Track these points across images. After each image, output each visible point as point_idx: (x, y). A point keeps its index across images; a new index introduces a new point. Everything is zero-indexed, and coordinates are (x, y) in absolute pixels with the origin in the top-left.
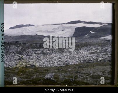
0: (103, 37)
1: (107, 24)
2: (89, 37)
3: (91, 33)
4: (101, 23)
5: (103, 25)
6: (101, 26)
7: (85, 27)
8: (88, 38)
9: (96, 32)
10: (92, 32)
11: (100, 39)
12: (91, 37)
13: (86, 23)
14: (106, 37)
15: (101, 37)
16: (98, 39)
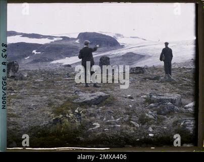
0: (55, 60)
1: (62, 39)
2: (31, 60)
3: (34, 53)
4: (51, 37)
5: (55, 39)
6: (52, 42)
7: (24, 43)
8: (31, 63)
9: (43, 52)
10: (36, 51)
11: (50, 65)
12: (36, 61)
13: (24, 35)
14: (60, 61)
15: (53, 60)
16: (48, 63)
